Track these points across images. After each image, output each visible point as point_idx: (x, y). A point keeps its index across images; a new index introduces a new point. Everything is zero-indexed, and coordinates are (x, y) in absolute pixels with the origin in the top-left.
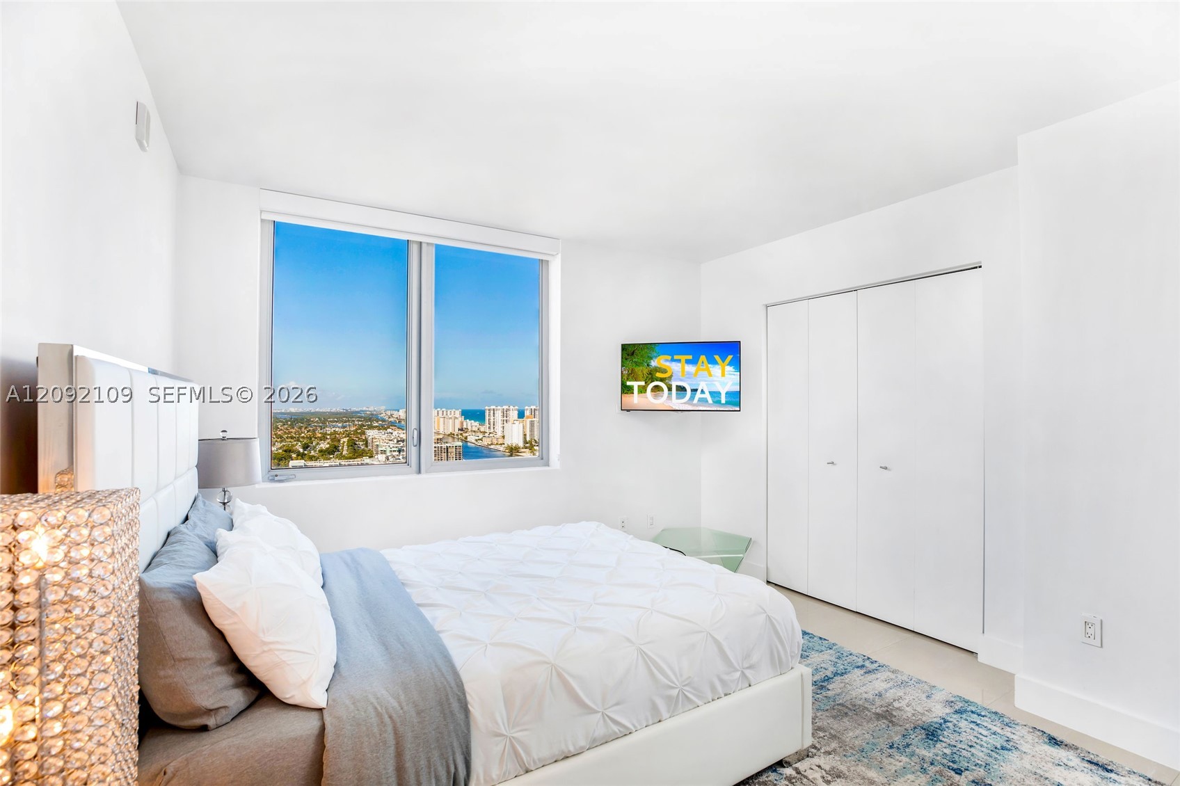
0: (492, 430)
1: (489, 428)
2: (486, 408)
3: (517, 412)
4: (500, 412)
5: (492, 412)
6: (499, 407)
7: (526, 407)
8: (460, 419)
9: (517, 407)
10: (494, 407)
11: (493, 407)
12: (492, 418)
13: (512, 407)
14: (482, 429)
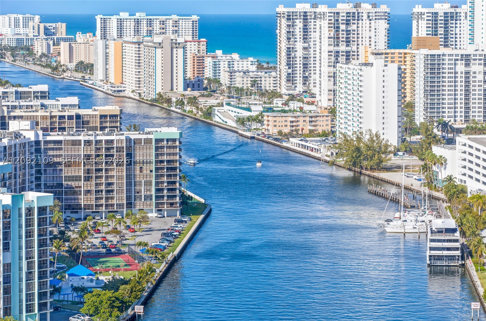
0: (300, 88)
1: (291, 78)
2: (281, 9)
3: (383, 26)
4: (324, 24)
5: (299, 24)
6: (322, 9)
7: (418, 9)
8: (192, 48)
9: (384, 8)
10: (306, 7)
11: (301, 7)
12: (299, 45)
13: (366, 7)
14: (267, 84)
